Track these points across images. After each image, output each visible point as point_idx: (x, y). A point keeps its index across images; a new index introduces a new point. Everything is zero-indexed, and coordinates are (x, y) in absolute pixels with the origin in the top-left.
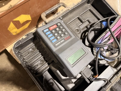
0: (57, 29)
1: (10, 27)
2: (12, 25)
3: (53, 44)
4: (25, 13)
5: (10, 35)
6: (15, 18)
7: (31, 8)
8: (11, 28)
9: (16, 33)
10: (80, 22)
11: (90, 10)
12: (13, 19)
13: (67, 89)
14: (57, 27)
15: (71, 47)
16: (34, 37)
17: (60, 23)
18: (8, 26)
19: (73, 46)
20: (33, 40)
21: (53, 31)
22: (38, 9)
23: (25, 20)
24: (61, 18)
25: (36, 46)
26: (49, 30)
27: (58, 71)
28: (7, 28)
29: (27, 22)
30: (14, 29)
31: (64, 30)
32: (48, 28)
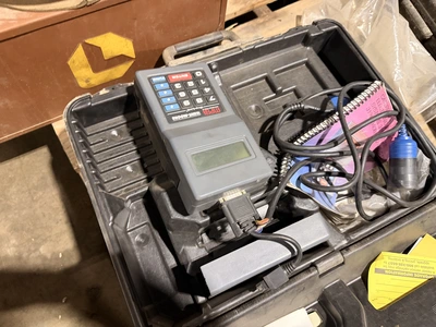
0: (191, 84)
1: (74, 57)
2: (80, 53)
3: (166, 114)
4: (121, 31)
5: (70, 81)
6: (92, 37)
7: (136, 22)
8: (77, 63)
9: (87, 81)
10: (270, 91)
11: (307, 64)
12: (86, 38)
13: (183, 261)
14: (191, 78)
15: (211, 131)
16: (128, 96)
17: (203, 72)
18: (70, 54)
19: (219, 129)
20: (123, 106)
21: (178, 86)
22: (157, 29)
23: (117, 53)
24: (214, 67)
25: (128, 127)
26: (167, 80)
27: (165, 196)
28: (67, 60)
29: (122, 59)
30: (83, 66)
31: (207, 90)
32: (166, 76)
